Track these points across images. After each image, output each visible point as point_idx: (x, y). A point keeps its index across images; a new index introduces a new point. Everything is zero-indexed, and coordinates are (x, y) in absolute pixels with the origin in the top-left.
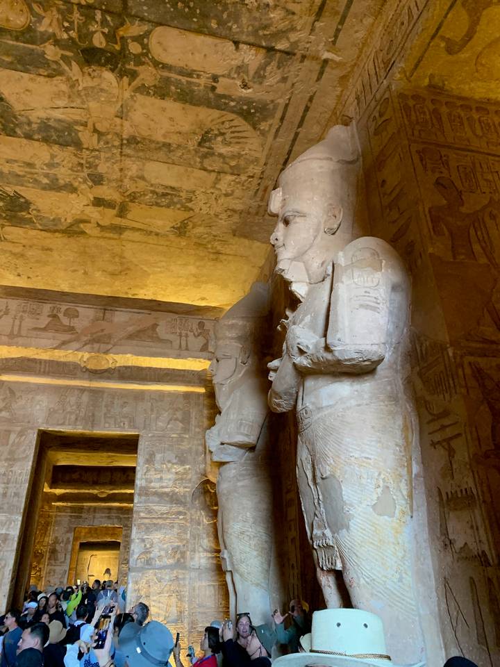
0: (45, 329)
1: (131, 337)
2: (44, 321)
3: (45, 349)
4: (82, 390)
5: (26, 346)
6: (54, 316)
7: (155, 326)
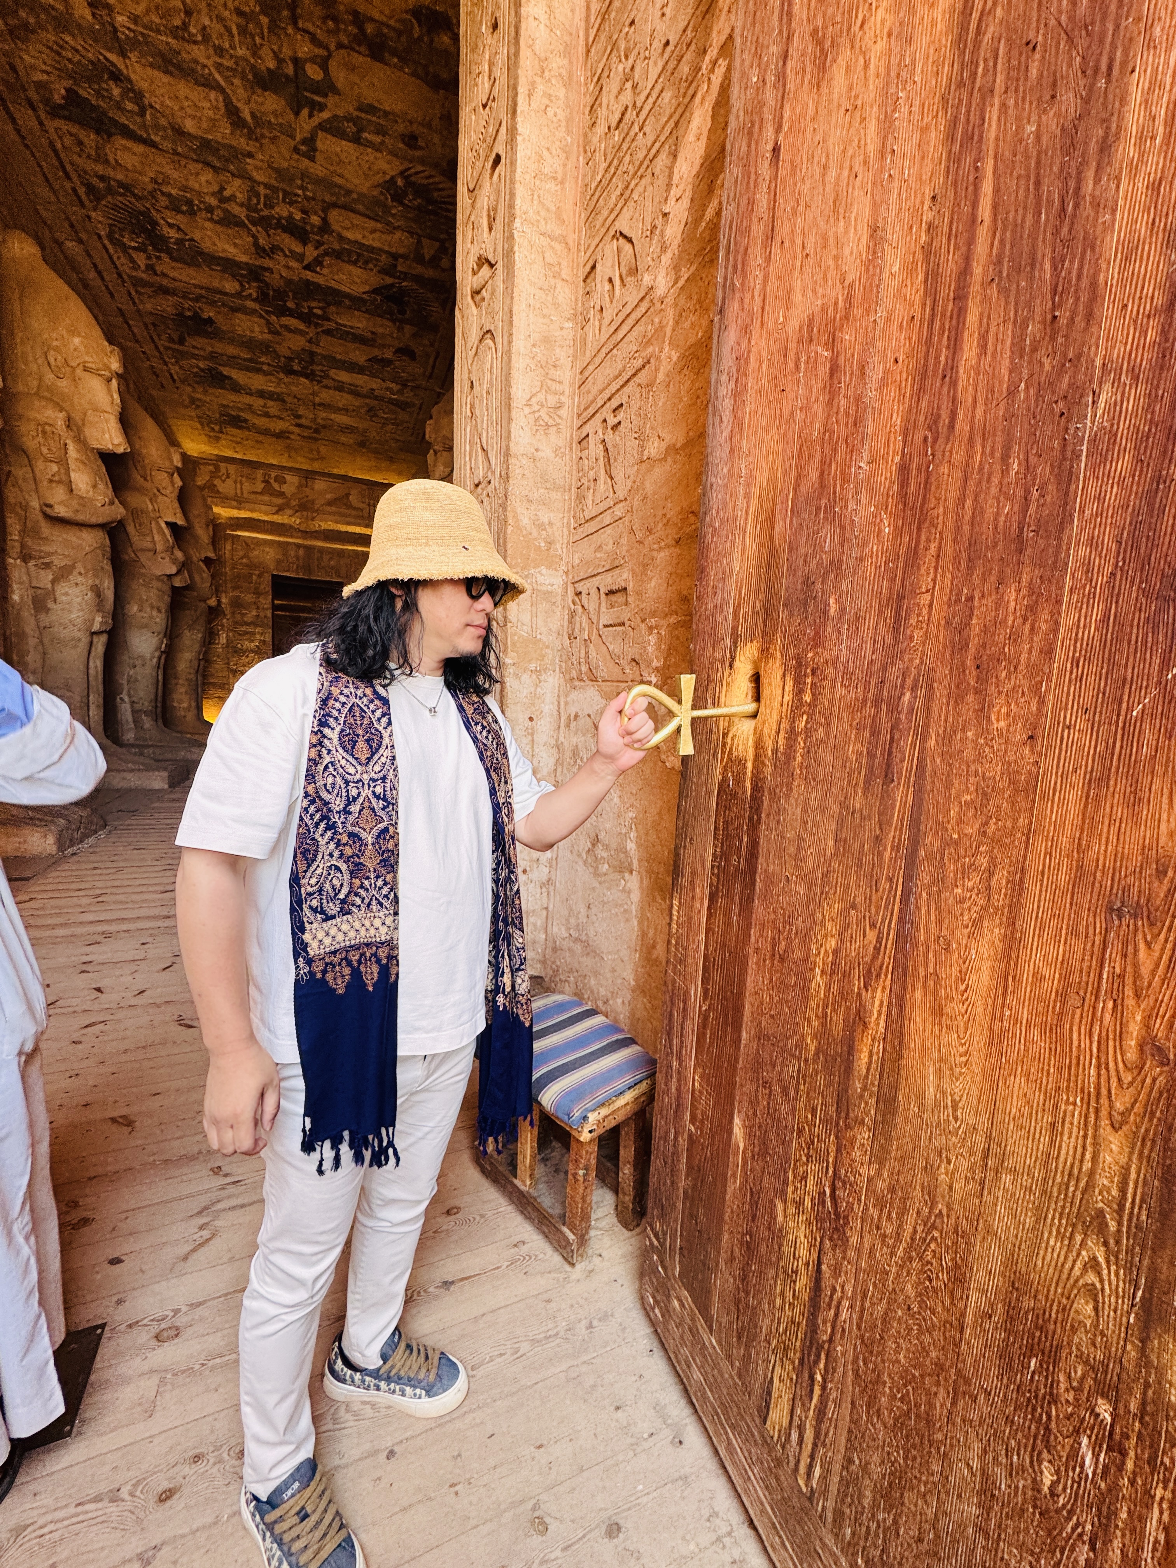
0: (261, 493)
1: (330, 503)
2: (260, 487)
3: (266, 514)
4: (298, 546)
5: (251, 511)
6: (267, 482)
7: (348, 495)
